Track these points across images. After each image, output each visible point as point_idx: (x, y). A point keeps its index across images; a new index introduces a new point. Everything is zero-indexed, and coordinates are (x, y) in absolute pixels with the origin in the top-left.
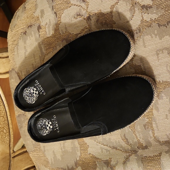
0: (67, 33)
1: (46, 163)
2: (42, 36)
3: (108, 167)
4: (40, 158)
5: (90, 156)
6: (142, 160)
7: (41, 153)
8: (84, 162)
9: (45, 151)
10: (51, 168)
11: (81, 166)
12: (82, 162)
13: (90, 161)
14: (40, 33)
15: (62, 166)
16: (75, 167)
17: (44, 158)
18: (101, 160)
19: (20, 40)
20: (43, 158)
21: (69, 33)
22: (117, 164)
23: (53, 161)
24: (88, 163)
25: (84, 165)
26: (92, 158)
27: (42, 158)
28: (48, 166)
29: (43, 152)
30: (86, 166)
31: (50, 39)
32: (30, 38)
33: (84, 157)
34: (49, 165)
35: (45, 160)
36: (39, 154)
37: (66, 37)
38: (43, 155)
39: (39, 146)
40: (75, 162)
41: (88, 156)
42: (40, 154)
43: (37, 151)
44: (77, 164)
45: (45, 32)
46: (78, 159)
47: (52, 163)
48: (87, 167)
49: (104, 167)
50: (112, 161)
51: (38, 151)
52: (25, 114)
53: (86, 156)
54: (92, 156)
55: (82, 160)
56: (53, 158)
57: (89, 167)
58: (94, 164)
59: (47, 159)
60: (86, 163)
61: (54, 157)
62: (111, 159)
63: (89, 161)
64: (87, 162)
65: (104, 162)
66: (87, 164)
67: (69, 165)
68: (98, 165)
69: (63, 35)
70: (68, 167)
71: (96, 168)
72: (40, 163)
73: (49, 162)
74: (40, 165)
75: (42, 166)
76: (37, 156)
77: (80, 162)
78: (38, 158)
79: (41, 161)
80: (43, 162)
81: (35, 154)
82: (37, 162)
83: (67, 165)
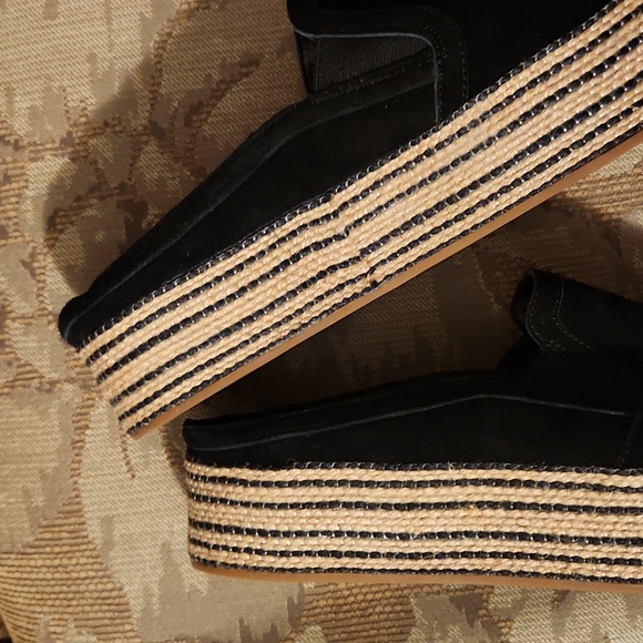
1: (108, 615)
3: (471, 623)
4: (73, 588)
7: (82, 561)
8: (341, 601)
9: (109, 543)
11: (323, 621)
12: (331, 602)
13: (379, 596)
15: (209, 629)
16: (286, 630)
17: (100, 587)
20: (92, 587)
22: (519, 605)
23: (154, 599)
24: (363, 605)
25: (341, 616)
27: (82, 588)
28: (121, 628)
29: (94, 553)
30: (355, 620)
34: (128, 627)
35: (105, 594)
36: (65, 561)
38: (96, 567)
39: (73, 520)
40: (290, 599)
42: (74, 561)
43: (57, 550)
44: (298, 615)
46: (309, 584)
47: (147, 611)
48: (360, 628)
49: (454, 623)
50: (497, 591)
51: (66, 549)
55: (332, 588)
56: (155, 589)
57: (368, 626)
58: (398, 608)
59: (114, 594)
60: (356, 606)
61: (162, 580)
63: (369, 597)
64: (360, 597)
65: (452, 599)
66: (358, 613)
67: (253, 620)
68: (418, 613)
70: (245, 632)
71: (408, 633)
72: (66, 616)
73: (128, 610)
74: (59, 630)
75: (74, 631)
76: (49, 576)
77: (322, 603)
78: (57, 589)
79: (74, 603)
80: (87, 608)
81: (40, 563)
82: (46, 609)
83: (241, 621)
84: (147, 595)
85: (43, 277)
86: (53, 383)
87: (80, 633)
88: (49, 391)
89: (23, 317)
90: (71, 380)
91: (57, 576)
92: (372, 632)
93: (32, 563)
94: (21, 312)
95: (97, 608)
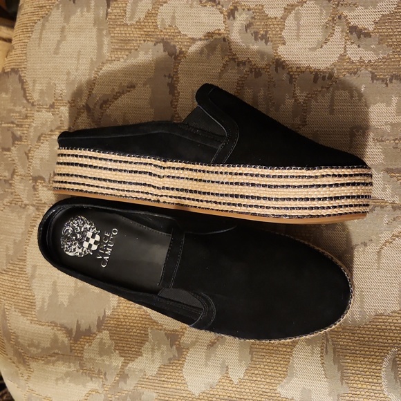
0: (173, 31)
1: (27, 306)
2: (114, 17)
3: (171, 346)
4: (16, 292)
5: (139, 312)
6: (251, 348)
7: (22, 281)
8: (120, 323)
9: (33, 276)
10: (36, 319)
11: (110, 330)
12: (115, 322)
13: (136, 325)
14: (109, 10)
15: (64, 321)
16: (94, 330)
17: (26, 293)
18: (160, 328)
19: (58, 9)
20: (23, 293)
21: (176, 31)
22: (194, 344)
23: (46, 304)
24: (128, 327)
25: (118, 329)
26: (141, 319)
27: (20, 292)
28: (31, 313)
29: (27, 279)
30: (124, 333)
31: (129, 29)
32: (82, 12)
33: (123, 311)
34: (33, 313)
35: (28, 297)
36: (15, 280)
37: (167, 37)
38: (27, 285)
39: (21, 263)
40: (99, 317)
41: (135, 312)
42: (19, 280)
43: (13, 274)
44: (101, 324)
45: (122, 11)
46: (108, 313)
47: (42, 308)
48: (125, 336)
49: (164, 345)
50: (186, 335)
51: (17, 274)
52: (10, 182)
53: (129, 310)
54: (143, 313)
55: (117, 316)
56: (47, 298)
57: (128, 337)
58: (142, 332)
59: (31, 298)
60: (125, 327)
61: (50, 296)
62: (184, 330)
63: (132, 324)
64: (128, 324)
65: (166, 334)
66: (126, 330)
67: (82, 322)
68: (150, 336)
69: (162, 31)
70: (78, 326)
71: (144, 344)
72: (11, 303)
73: (35, 306)
74: (8, 308)
75: (13, 310)
76: (9, 284)
77: (112, 322)
78: (11, 290)
79: (15, 298)
80: (20, 301)
81: (6, 278)
82: (5, 298)
83: (78, 321)
84: (43, 301)
85: (31, 160)
86: (26, 205)
87: (15, 311)
88: (24, 208)
89: (21, 175)
90: (33, 205)
91: (12, 285)
92: (130, 340)
93: (4, 278)
94: (20, 173)
95: (23, 302)
